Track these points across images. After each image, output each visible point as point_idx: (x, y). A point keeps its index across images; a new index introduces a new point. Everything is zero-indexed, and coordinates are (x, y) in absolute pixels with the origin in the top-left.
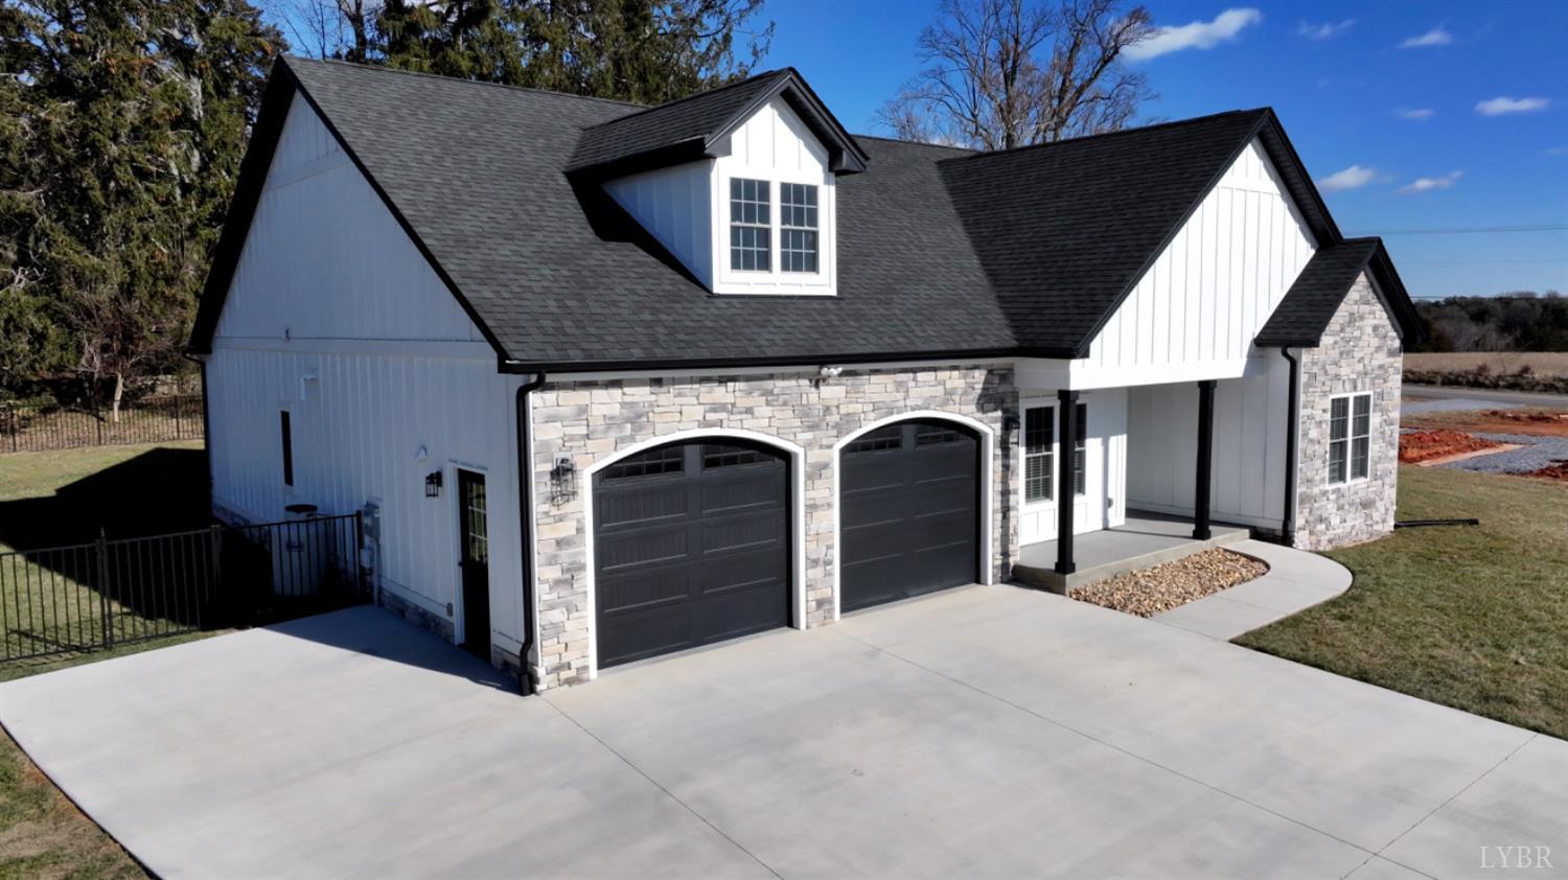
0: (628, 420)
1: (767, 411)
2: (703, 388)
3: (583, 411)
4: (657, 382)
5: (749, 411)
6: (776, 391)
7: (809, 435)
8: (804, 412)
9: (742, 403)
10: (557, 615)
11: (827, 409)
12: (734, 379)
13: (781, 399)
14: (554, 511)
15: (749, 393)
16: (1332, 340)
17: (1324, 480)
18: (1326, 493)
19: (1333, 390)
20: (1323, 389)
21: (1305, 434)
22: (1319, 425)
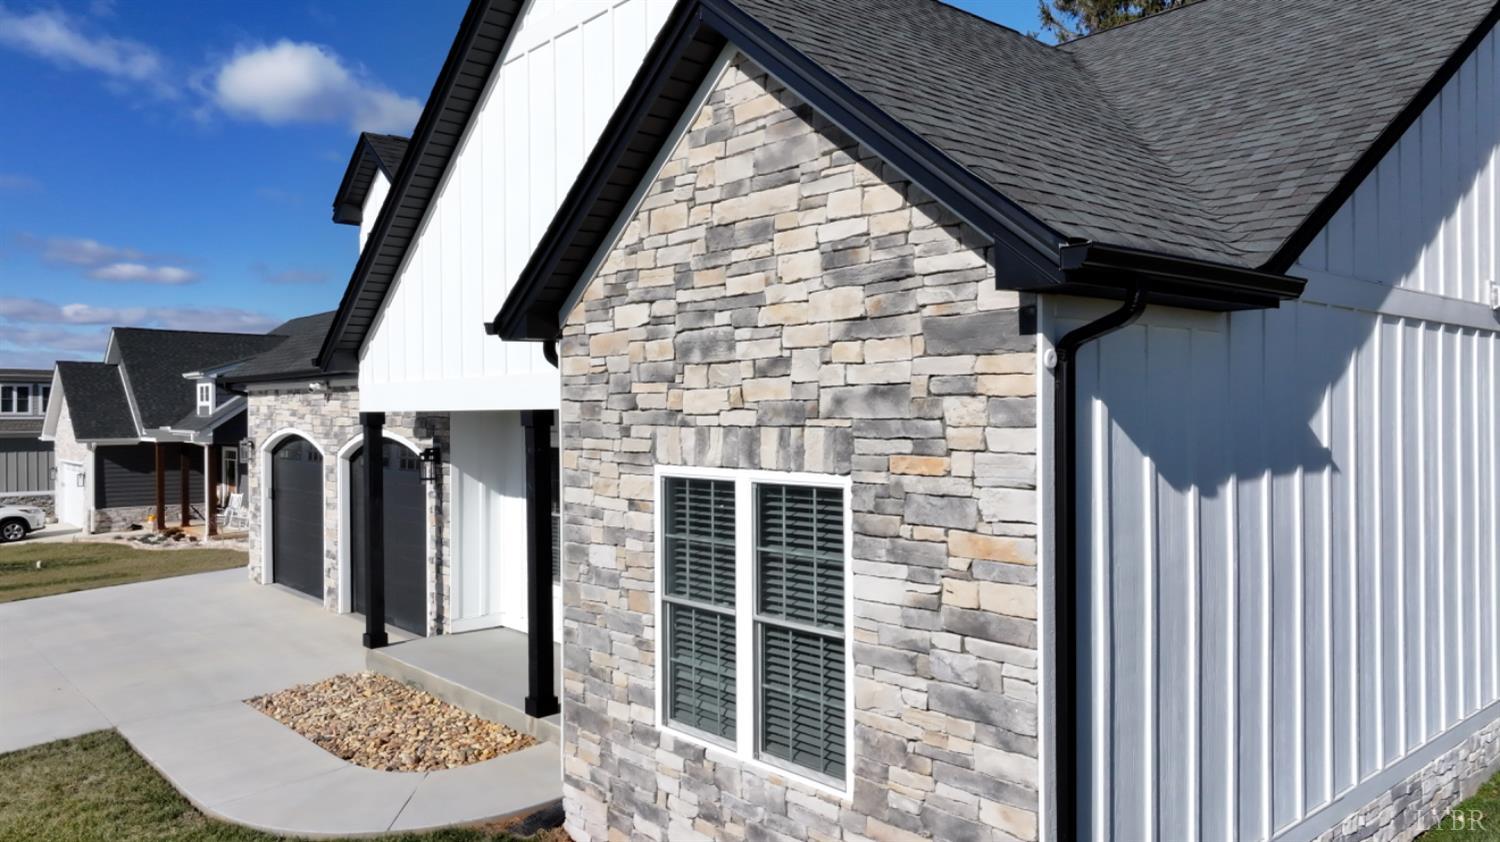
1: (311, 418)
2: (289, 397)
3: (259, 409)
4: (276, 392)
5: (306, 417)
6: (311, 402)
7: (326, 441)
8: (324, 421)
11: (332, 421)
13: (314, 409)
16: (642, 313)
17: (642, 697)
18: (649, 736)
19: (660, 454)
20: (629, 445)
21: (579, 551)
22: (616, 537)
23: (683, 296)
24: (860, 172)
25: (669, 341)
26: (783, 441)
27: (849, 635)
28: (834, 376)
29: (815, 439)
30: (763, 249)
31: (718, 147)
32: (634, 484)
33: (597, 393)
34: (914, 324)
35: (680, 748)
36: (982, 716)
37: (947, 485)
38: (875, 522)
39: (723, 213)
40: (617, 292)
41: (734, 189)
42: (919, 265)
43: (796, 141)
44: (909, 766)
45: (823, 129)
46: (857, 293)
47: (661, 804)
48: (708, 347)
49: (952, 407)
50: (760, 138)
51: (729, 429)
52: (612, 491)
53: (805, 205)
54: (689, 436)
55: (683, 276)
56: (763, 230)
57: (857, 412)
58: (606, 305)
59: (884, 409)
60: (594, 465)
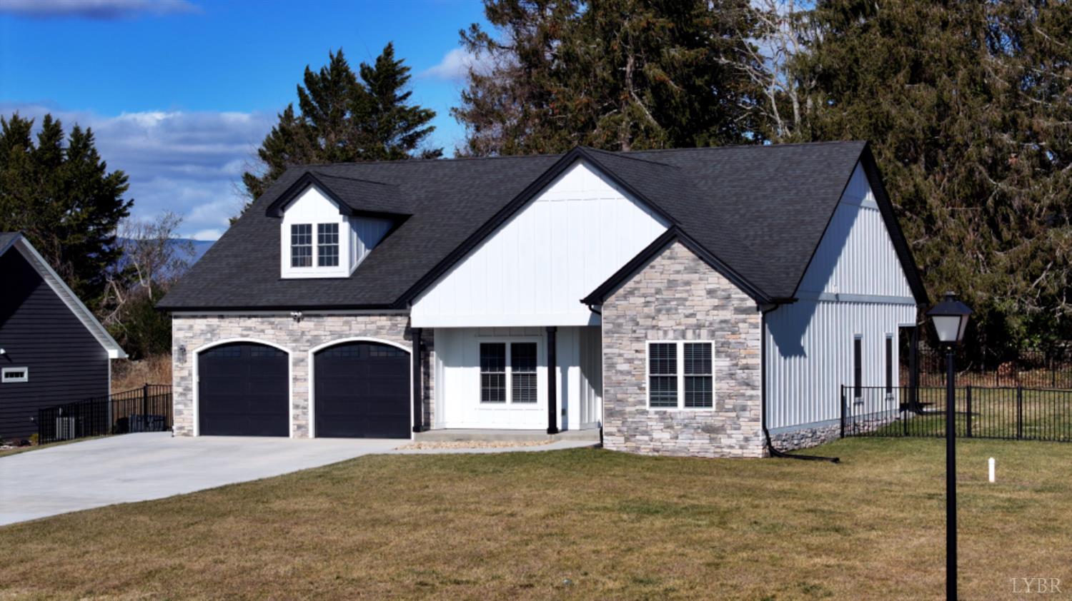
0: (209, 332)
1: (272, 332)
2: (242, 319)
3: (191, 327)
4: (221, 317)
5: (263, 331)
6: (276, 323)
7: (294, 345)
8: (291, 333)
9: (260, 327)
10: (180, 407)
11: (303, 333)
12: (255, 316)
13: (279, 327)
14: (180, 365)
15: (262, 323)
16: (642, 300)
17: (642, 403)
18: (644, 412)
19: (649, 337)
20: (634, 335)
21: (612, 366)
22: (630, 361)
23: (658, 296)
24: (717, 274)
25: (653, 308)
26: (694, 333)
27: (714, 375)
28: (710, 318)
29: (704, 332)
30: (688, 288)
31: (673, 261)
32: (637, 346)
33: (620, 321)
34: (732, 308)
35: (657, 413)
36: (748, 385)
37: (739, 340)
38: (722, 349)
39: (672, 277)
40: (631, 293)
41: (678, 272)
42: (733, 296)
43: (698, 265)
44: (730, 399)
45: (707, 262)
46: (716, 300)
47: (649, 428)
48: (668, 311)
49: (741, 325)
50: (687, 261)
51: (675, 331)
52: (628, 348)
53: (701, 279)
54: (661, 333)
55: (658, 291)
56: (688, 283)
57: (716, 326)
58: (625, 297)
59: (724, 325)
60: (620, 341)
